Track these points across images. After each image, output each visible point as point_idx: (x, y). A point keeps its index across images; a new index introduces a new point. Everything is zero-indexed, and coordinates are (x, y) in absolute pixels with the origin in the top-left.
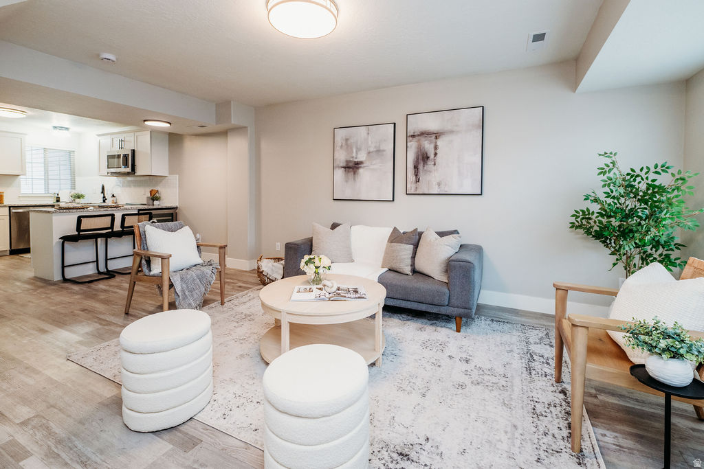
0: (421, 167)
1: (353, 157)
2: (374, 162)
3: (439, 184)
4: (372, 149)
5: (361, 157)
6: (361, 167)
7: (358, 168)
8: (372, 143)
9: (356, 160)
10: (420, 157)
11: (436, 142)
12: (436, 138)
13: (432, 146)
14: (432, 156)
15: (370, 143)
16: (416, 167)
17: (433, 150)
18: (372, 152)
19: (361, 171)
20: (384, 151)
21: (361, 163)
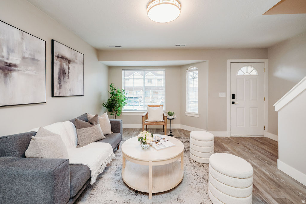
0: (62, 78)
1: (3, 57)
2: (30, 68)
3: (70, 90)
4: (27, 56)
5: (14, 59)
6: (14, 70)
7: (11, 71)
8: (27, 49)
9: (8, 61)
10: (62, 72)
11: (69, 65)
12: (69, 63)
13: (67, 67)
14: (67, 73)
15: (25, 49)
16: (59, 79)
17: (68, 69)
18: (27, 58)
19: (14, 74)
20: (38, 60)
21: (15, 66)
